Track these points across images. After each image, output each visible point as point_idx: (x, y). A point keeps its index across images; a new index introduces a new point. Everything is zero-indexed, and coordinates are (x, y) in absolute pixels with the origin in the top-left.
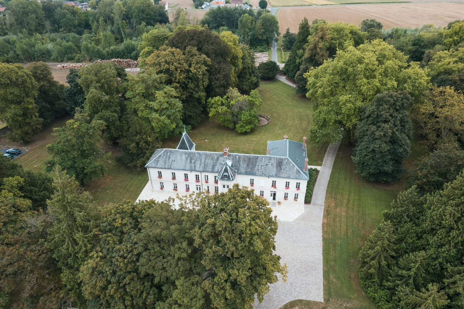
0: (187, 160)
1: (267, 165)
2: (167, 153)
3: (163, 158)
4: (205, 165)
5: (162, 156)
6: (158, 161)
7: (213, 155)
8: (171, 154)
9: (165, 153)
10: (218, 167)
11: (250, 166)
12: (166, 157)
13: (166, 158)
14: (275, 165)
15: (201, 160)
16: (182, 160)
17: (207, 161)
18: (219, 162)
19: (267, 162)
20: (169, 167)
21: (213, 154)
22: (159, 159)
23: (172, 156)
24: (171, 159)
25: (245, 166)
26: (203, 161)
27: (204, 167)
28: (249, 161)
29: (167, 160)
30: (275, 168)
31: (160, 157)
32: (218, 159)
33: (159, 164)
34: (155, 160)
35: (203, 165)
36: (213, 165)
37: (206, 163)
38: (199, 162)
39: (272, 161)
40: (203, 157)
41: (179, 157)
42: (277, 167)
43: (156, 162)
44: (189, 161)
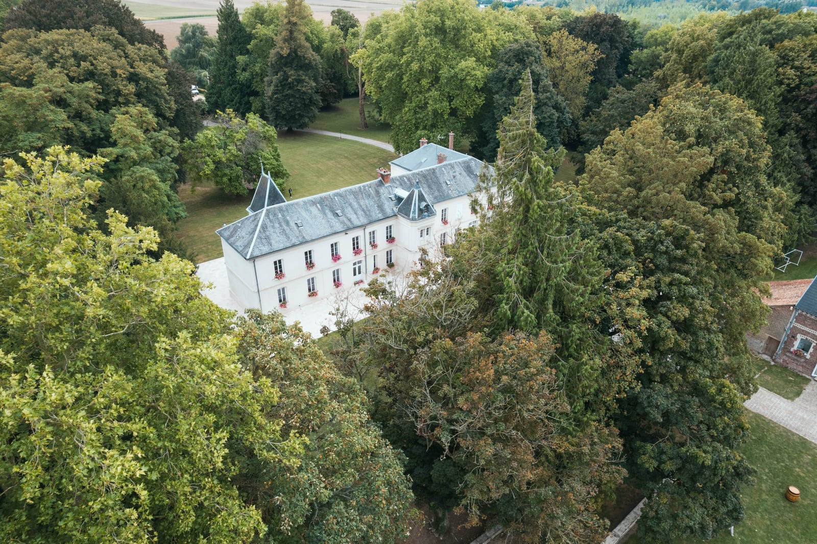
0: (325, 214)
1: (454, 177)
2: (275, 215)
3: (273, 227)
4: (363, 210)
5: (269, 224)
6: (268, 238)
7: (365, 189)
8: (286, 213)
9: (271, 217)
10: (389, 206)
11: (433, 187)
12: (280, 223)
13: (281, 226)
14: (464, 173)
15: (350, 205)
16: (315, 217)
17: (362, 203)
18: (383, 197)
19: (451, 174)
20: (300, 239)
21: (364, 187)
22: (268, 233)
23: (291, 217)
24: (292, 224)
25: (427, 189)
26: (355, 205)
27: (366, 215)
28: (427, 180)
29: (285, 227)
30: (468, 178)
31: (264, 227)
32: (377, 192)
33: (273, 242)
34: (259, 237)
35: (360, 213)
36: (378, 207)
37: (364, 207)
38: (350, 209)
39: (457, 169)
40: (351, 198)
41: (304, 214)
42: (469, 175)
43: (264, 241)
44: (330, 215)
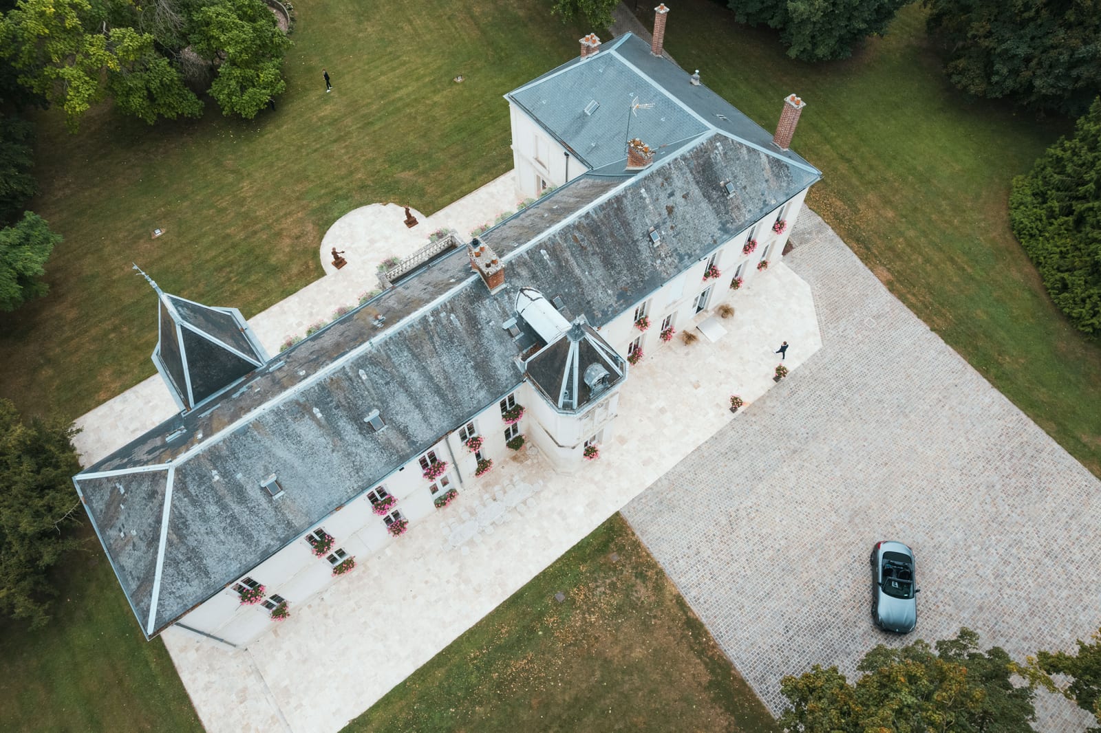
0: (336, 433)
1: (670, 210)
2: (203, 478)
3: (204, 518)
4: (438, 391)
5: (190, 512)
6: (194, 555)
7: (437, 321)
8: (231, 465)
9: (192, 489)
10: (504, 358)
11: (619, 260)
12: (219, 501)
13: (224, 507)
14: (696, 191)
15: (403, 383)
16: (312, 452)
17: (433, 369)
18: (487, 332)
19: (664, 202)
20: (281, 532)
21: (435, 313)
22: (191, 541)
23: (247, 472)
24: (254, 493)
25: (599, 272)
26: (416, 380)
27: (446, 402)
28: (601, 242)
29: (236, 508)
30: (704, 205)
31: (179, 526)
32: (472, 322)
33: (210, 562)
34: (171, 561)
35: (431, 400)
36: (476, 367)
37: (440, 379)
38: (402, 398)
39: (678, 182)
40: (403, 363)
41: (282, 451)
42: (707, 196)
43: (186, 567)
44: (349, 431)
